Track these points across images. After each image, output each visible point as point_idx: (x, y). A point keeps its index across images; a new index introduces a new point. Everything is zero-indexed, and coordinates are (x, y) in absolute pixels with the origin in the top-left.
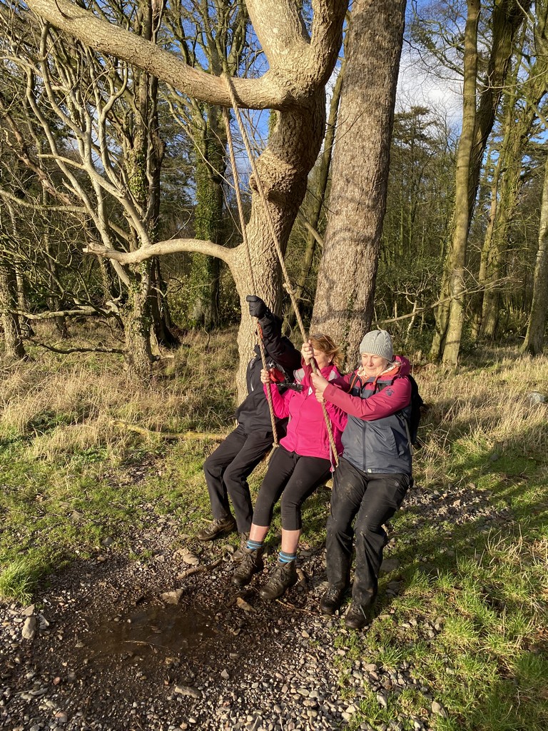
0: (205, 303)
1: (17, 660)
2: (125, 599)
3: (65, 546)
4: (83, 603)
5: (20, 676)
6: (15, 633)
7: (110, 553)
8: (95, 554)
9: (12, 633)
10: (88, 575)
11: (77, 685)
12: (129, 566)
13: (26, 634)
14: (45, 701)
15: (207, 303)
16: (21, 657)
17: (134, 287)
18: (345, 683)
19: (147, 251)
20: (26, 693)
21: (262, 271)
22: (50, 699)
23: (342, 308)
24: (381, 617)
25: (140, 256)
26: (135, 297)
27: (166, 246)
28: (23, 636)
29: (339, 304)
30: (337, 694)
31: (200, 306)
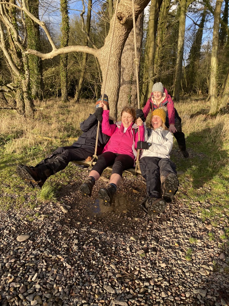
0: (37, 87)
3: (55, 181)
4: (77, 199)
5: (75, 224)
6: (60, 212)
7: (74, 182)
8: (69, 183)
9: (59, 212)
10: (71, 190)
13: (65, 211)
15: (38, 87)
16: (70, 218)
17: (22, 77)
18: (191, 209)
19: (56, 52)
20: (83, 228)
21: (114, 59)
22: (93, 229)
23: (128, 80)
24: (189, 188)
25: (52, 55)
26: (23, 81)
27: (66, 49)
28: (64, 212)
29: (127, 78)
30: (191, 212)
31: (35, 88)
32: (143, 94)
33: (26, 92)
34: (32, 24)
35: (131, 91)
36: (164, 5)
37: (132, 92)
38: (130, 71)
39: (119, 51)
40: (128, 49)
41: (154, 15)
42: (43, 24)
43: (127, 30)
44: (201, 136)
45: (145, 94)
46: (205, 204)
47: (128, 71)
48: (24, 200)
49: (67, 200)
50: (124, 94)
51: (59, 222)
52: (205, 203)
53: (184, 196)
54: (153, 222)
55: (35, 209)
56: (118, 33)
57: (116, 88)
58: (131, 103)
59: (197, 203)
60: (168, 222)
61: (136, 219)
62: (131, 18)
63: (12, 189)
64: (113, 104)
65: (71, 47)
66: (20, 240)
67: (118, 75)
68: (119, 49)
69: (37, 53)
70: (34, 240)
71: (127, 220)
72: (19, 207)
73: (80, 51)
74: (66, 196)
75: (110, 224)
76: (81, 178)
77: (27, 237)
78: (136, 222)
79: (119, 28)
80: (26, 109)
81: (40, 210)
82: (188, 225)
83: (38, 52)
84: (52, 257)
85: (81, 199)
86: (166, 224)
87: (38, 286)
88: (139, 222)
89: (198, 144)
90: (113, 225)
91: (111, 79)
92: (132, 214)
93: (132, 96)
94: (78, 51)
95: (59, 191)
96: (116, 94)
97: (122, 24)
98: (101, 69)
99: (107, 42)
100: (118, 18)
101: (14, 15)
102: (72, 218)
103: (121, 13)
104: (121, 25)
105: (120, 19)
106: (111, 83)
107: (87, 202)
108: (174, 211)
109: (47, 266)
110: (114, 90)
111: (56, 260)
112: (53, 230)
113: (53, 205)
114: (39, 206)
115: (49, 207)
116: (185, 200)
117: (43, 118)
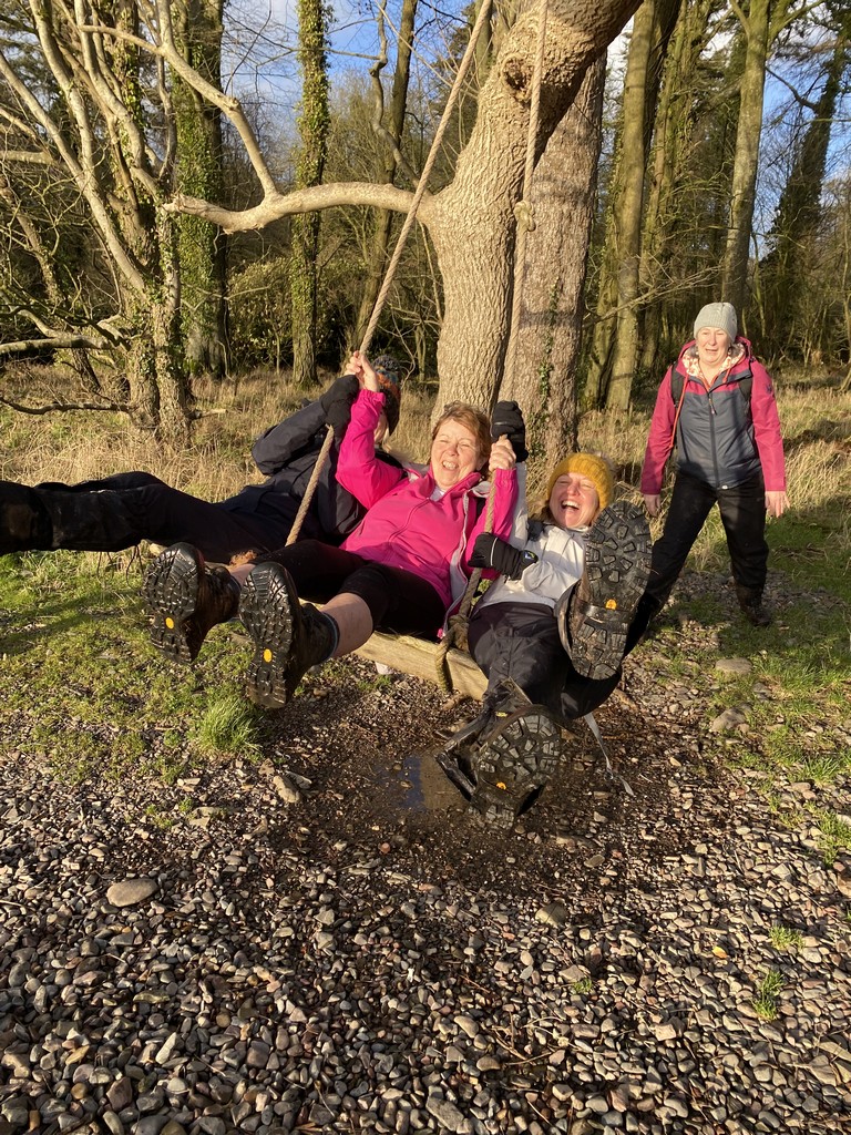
0: (207, 330)
1: (304, 829)
2: (390, 741)
4: (335, 752)
5: (324, 849)
6: (272, 798)
7: (328, 686)
8: (306, 689)
9: (266, 798)
10: (314, 716)
11: (416, 850)
12: (365, 699)
13: (289, 797)
14: (389, 873)
15: (211, 330)
16: (306, 826)
17: (151, 294)
18: (779, 809)
19: (277, 207)
20: (355, 868)
21: (491, 231)
22: (394, 871)
23: (540, 308)
24: (769, 728)
25: (262, 217)
26: (155, 311)
27: (313, 196)
28: (285, 799)
29: (536, 301)
30: (777, 822)
31: (198, 336)
32: (597, 362)
33: (163, 348)
34: (197, 107)
35: (550, 351)
36: (682, 33)
37: (554, 354)
38: (549, 276)
39: (507, 201)
40: (543, 195)
41: (644, 72)
42: (231, 104)
43: (542, 124)
44: (818, 526)
45: (602, 362)
46: (835, 794)
47: (543, 276)
48: (139, 748)
49: (298, 755)
50: (523, 360)
51: (265, 838)
52: (834, 787)
53: (751, 760)
54: (624, 855)
55: (180, 782)
56: (505, 136)
57: (495, 338)
58: (549, 395)
59: (803, 788)
60: (687, 859)
61: (561, 841)
62: (557, 79)
63: (98, 703)
64: (481, 399)
65: (331, 187)
66: (121, 899)
67: (502, 290)
68: (509, 195)
69: (207, 210)
70: (169, 904)
71: (525, 844)
72: (122, 774)
73: (362, 202)
74: (297, 740)
75: (458, 854)
76: (354, 673)
77: (145, 889)
78: (560, 851)
79: (510, 118)
80: (161, 411)
81: (198, 788)
82: (765, 876)
83: (211, 206)
84: (233, 974)
85: (350, 753)
86: (676, 865)
87: (175, 1085)
88: (571, 854)
89: (809, 555)
90: (471, 861)
91: (475, 305)
92: (544, 818)
93: (553, 367)
94: (355, 201)
95: (270, 718)
96: (494, 361)
97: (523, 103)
98: (441, 269)
99: (466, 167)
100: (510, 81)
101: (132, 74)
102: (315, 826)
103: (521, 62)
104: (521, 107)
105: (516, 82)
106: (475, 320)
107: (371, 765)
108: (710, 815)
109: (215, 1007)
110: (488, 344)
111: (250, 986)
112: (241, 869)
113: (247, 770)
114: (196, 771)
115: (232, 779)
116: (753, 774)
117: (225, 445)
